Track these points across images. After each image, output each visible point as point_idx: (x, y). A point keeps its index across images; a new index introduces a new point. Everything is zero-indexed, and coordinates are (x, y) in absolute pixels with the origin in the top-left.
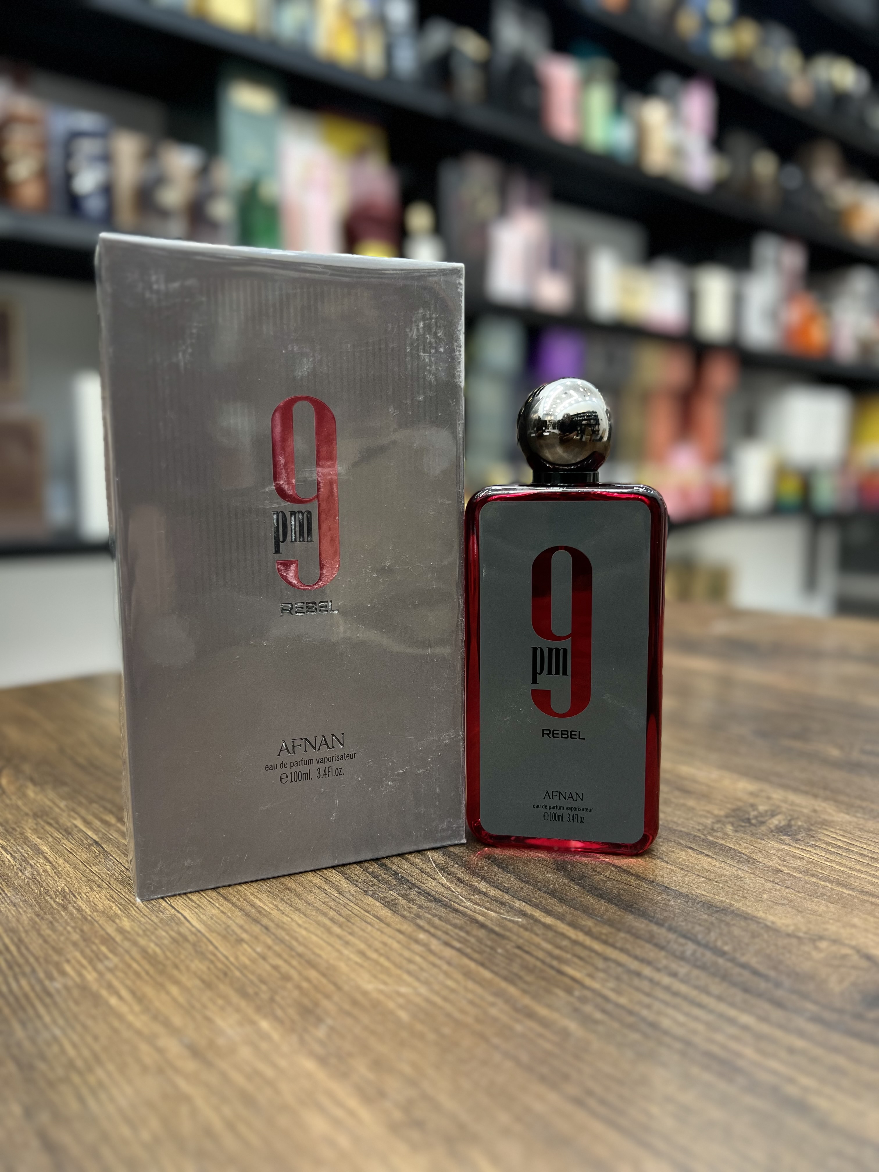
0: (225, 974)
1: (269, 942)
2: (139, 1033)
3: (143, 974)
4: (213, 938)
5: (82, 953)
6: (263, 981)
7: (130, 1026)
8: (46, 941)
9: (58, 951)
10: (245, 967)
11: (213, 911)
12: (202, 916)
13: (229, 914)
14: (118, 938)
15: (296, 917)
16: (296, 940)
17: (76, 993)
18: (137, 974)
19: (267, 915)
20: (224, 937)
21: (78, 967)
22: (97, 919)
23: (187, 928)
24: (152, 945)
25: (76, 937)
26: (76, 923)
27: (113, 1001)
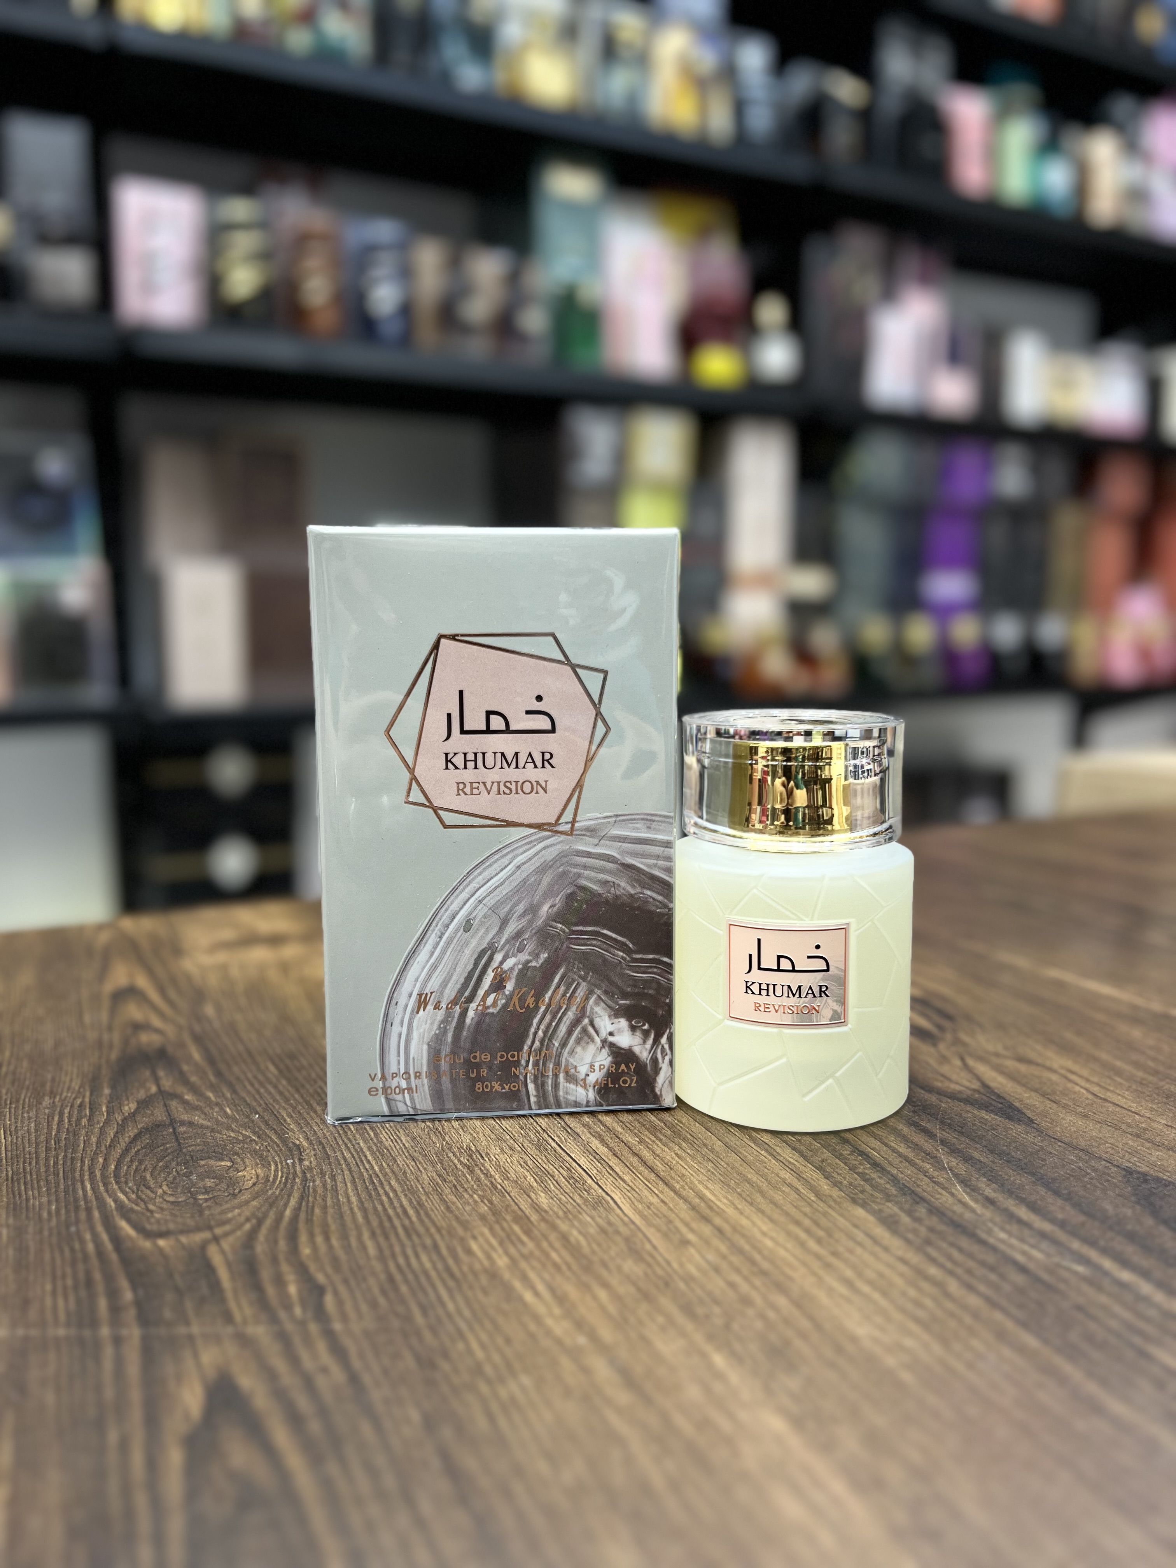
0: (667, 1284)
1: (723, 1248)
2: (559, 1342)
3: (564, 1268)
4: (650, 1233)
5: (491, 1229)
6: (717, 1302)
7: (549, 1332)
8: (448, 1208)
9: (465, 1225)
10: (693, 1278)
11: (651, 1198)
12: (636, 1203)
13: (671, 1205)
14: (534, 1217)
15: (757, 1219)
16: (760, 1252)
17: (484, 1280)
18: (556, 1266)
19: (720, 1213)
20: (666, 1236)
21: (486, 1247)
22: (509, 1189)
23: (618, 1216)
24: (575, 1233)
25: (484, 1208)
26: (484, 1191)
27: (528, 1296)
